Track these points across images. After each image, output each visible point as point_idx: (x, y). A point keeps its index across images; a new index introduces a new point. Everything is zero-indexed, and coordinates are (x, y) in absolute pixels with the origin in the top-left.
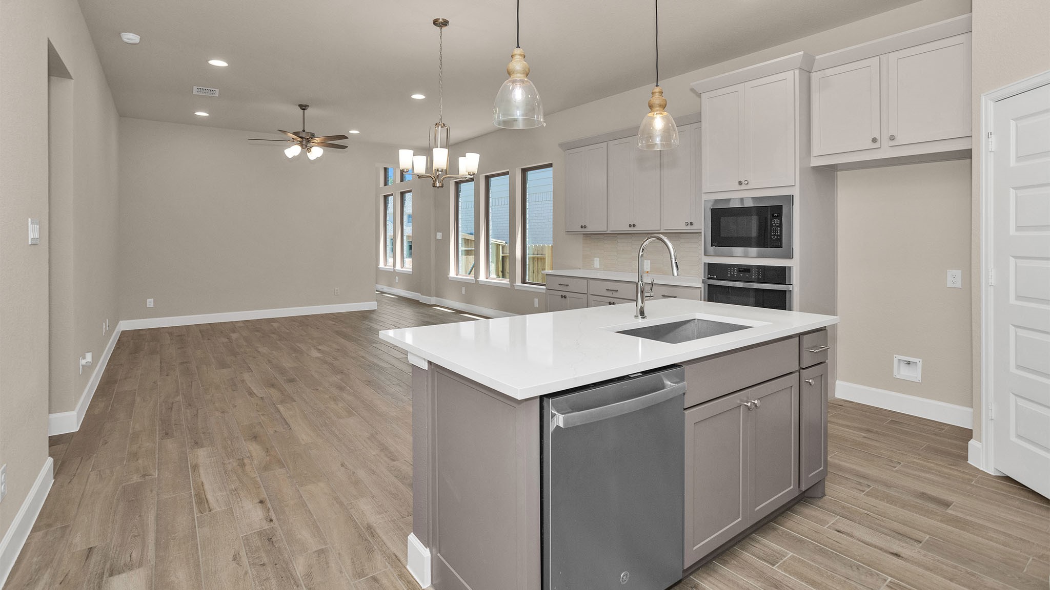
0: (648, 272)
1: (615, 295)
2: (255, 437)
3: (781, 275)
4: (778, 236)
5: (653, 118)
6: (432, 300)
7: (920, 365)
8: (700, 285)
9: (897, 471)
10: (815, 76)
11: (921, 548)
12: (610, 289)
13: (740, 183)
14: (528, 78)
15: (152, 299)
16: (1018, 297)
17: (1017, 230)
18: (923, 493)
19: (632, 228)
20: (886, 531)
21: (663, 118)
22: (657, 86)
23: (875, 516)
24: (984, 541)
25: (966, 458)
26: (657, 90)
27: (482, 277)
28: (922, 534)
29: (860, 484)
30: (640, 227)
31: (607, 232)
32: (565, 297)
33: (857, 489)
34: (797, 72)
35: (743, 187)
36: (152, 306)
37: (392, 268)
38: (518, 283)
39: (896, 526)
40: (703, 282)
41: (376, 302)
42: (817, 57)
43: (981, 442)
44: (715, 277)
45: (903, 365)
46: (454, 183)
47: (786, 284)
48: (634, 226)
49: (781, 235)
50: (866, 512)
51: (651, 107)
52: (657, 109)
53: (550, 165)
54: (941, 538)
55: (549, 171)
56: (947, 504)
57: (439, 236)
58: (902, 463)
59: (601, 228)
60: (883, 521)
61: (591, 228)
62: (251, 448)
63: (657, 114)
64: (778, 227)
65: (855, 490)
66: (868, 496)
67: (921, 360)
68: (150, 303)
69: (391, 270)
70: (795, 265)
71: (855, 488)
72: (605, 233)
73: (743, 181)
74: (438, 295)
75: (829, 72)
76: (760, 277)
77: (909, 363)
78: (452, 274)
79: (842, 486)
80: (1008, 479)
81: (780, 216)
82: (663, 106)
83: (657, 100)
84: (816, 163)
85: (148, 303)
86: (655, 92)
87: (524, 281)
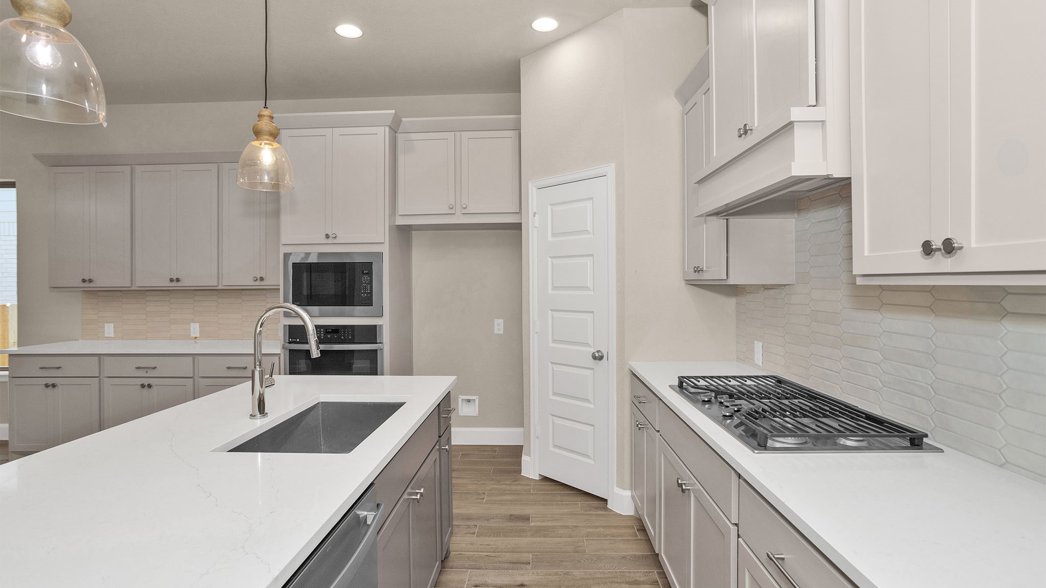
0: (196, 338)
1: (151, 373)
3: (371, 334)
4: (368, 293)
5: (260, 149)
7: (477, 401)
8: (278, 350)
9: (486, 503)
10: (401, 137)
11: (532, 568)
12: (141, 366)
13: (327, 236)
14: (67, 30)
16: (554, 341)
17: (552, 290)
18: (511, 515)
19: (174, 284)
20: (506, 565)
21: (274, 150)
22: (265, 107)
23: (493, 554)
24: (558, 539)
25: (520, 471)
26: (266, 112)
28: (526, 555)
29: (468, 527)
30: (186, 282)
31: (130, 289)
32: (54, 386)
33: (470, 533)
34: (387, 129)
35: (330, 241)
39: (508, 556)
40: (284, 348)
42: (403, 119)
43: (530, 456)
44: (298, 340)
45: (465, 403)
47: (377, 343)
48: (178, 280)
49: (371, 293)
50: (486, 554)
51: (258, 133)
52: (266, 137)
53: (11, 185)
54: (538, 552)
56: (526, 519)
58: (486, 493)
59: (122, 281)
60: (499, 557)
61: (102, 281)
63: (265, 144)
64: (368, 284)
65: (469, 535)
66: (479, 537)
67: (477, 397)
70: (385, 323)
71: (467, 533)
72: (127, 289)
73: (330, 234)
75: (413, 136)
76: (350, 337)
77: (469, 401)
79: (458, 535)
80: (545, 479)
81: (370, 274)
82: (274, 135)
83: (265, 125)
84: (400, 221)
86: (264, 116)
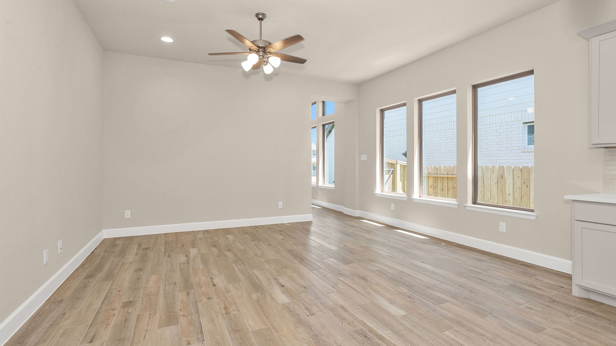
2: (215, 246)
6: (357, 213)
15: (130, 211)
27: (416, 195)
36: (129, 217)
37: (316, 184)
38: (469, 203)
41: (312, 215)
46: (379, 111)
53: (531, 72)
55: (530, 79)
57: (364, 157)
62: (213, 249)
68: (128, 214)
69: (315, 186)
74: (362, 208)
78: (378, 191)
85: (126, 214)
87: (475, 202)
